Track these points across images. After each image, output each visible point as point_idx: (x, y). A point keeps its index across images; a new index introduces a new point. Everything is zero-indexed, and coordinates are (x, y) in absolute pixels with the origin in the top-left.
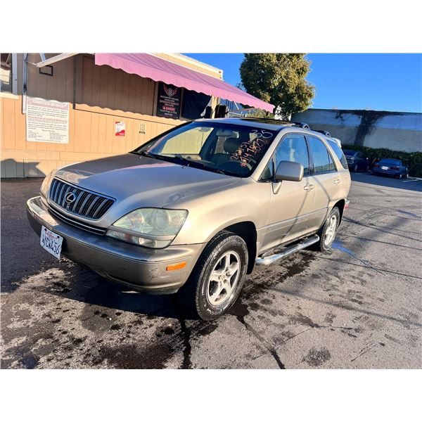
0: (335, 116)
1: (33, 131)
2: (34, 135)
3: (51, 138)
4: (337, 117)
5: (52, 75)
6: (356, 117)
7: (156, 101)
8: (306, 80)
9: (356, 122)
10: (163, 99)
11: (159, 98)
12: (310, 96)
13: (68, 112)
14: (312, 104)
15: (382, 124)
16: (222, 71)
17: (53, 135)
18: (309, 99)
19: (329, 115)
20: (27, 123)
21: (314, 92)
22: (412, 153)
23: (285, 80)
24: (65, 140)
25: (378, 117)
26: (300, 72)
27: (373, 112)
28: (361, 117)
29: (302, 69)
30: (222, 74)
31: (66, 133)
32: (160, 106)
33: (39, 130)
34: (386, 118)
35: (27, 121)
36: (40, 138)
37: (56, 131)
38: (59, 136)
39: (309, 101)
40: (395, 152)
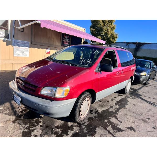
0: (126, 45)
1: (16, 52)
2: (16, 54)
3: (23, 55)
4: (127, 45)
5: (23, 32)
6: (134, 45)
7: (61, 41)
8: (114, 32)
9: (134, 47)
10: (64, 40)
11: (62, 39)
12: (116, 37)
13: (29, 45)
14: (117, 40)
15: (144, 47)
16: (85, 29)
17: (24, 54)
18: (116, 38)
19: (123, 44)
20: (14, 50)
21: (118, 36)
22: (156, 58)
23: (107, 32)
24: (28, 56)
25: (142, 45)
26: (112, 29)
27: (140, 43)
28: (136, 45)
29: (113, 28)
30: (85, 30)
31: (28, 53)
32: (63, 42)
33: (18, 52)
34: (145, 45)
35: (14, 49)
36: (19, 55)
37: (25, 52)
38: (26, 54)
39: (116, 39)
40: (149, 58)
